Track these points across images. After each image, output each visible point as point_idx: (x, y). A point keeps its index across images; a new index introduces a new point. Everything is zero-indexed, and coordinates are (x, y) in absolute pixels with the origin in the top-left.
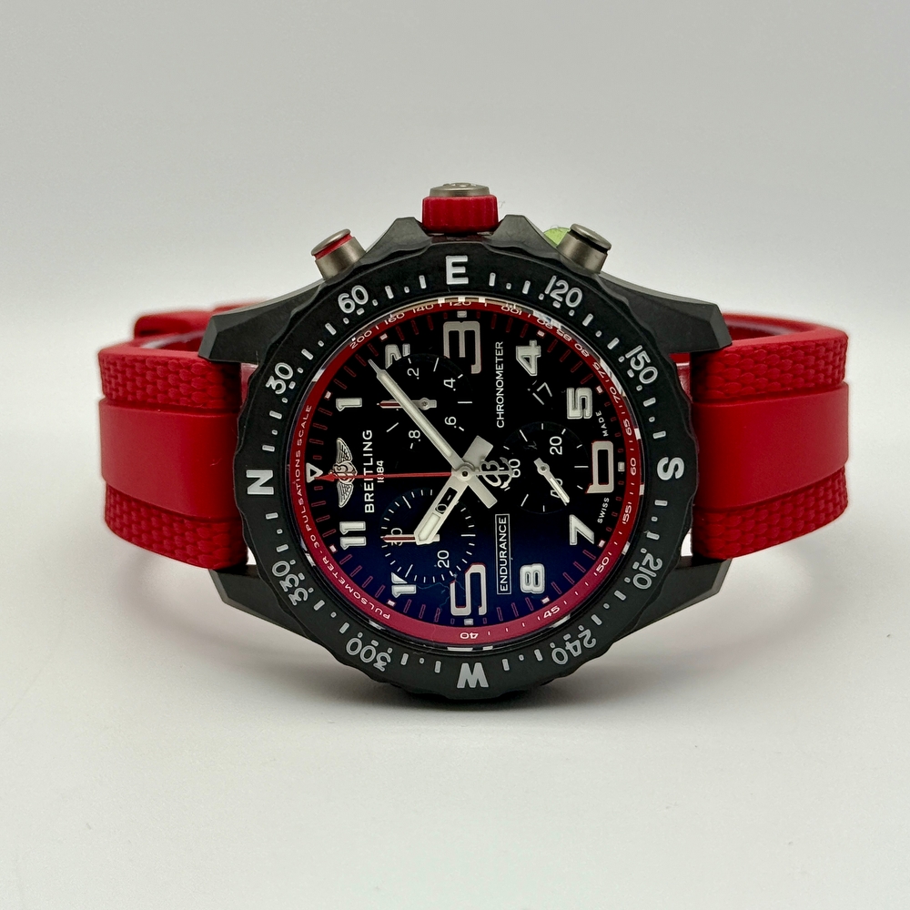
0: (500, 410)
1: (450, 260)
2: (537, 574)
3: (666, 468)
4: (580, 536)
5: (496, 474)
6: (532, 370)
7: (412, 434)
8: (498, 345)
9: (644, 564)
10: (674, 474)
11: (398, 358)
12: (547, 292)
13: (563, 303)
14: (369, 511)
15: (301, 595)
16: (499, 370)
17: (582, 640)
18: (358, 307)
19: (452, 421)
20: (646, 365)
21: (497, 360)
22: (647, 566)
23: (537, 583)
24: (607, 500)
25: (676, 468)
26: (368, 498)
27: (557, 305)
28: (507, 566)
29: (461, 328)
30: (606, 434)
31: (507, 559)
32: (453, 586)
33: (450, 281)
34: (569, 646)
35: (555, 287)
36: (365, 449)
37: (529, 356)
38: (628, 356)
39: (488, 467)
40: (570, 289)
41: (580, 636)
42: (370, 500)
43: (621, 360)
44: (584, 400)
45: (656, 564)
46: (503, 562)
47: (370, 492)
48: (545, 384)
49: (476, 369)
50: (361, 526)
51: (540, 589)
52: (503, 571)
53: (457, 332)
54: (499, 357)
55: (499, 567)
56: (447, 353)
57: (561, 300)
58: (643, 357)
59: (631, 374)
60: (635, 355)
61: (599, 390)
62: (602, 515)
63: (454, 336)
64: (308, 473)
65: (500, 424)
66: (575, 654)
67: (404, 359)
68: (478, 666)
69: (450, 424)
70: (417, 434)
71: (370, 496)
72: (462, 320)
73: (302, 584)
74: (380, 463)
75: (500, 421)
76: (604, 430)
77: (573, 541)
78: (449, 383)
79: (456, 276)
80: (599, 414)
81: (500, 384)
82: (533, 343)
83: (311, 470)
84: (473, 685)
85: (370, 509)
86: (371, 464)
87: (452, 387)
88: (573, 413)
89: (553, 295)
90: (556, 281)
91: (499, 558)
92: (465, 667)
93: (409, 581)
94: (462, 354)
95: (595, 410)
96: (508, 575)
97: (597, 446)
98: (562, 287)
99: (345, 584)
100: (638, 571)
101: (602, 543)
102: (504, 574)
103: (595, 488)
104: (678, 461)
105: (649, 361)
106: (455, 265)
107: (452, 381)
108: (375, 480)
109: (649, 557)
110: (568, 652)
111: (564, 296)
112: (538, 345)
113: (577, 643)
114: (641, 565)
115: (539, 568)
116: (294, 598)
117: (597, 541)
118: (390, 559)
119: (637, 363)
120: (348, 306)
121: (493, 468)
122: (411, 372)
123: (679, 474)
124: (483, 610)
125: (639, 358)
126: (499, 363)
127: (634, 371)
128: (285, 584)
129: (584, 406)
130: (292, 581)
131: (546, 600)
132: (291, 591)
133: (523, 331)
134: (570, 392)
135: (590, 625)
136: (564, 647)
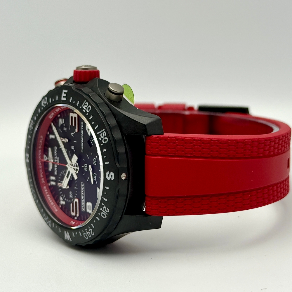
0: (82, 146)
1: (64, 91)
2: (90, 206)
5: (75, 168)
6: (89, 134)
8: (82, 123)
10: (111, 178)
11: (62, 123)
12: (82, 106)
14: (56, 174)
16: (82, 132)
18: (45, 104)
20: (105, 136)
22: (104, 210)
23: (90, 209)
25: (112, 176)
27: (84, 111)
28: (84, 201)
29: (74, 116)
31: (84, 199)
32: (71, 205)
33: (62, 98)
35: (85, 105)
36: (55, 153)
38: (100, 132)
39: (74, 165)
40: (88, 106)
41: (89, 230)
42: (56, 170)
43: (98, 133)
47: (56, 168)
49: (77, 130)
50: (54, 178)
51: (91, 211)
54: (82, 127)
56: (71, 124)
57: (85, 109)
58: (105, 133)
60: (102, 132)
63: (72, 117)
68: (68, 233)
69: (73, 148)
72: (74, 113)
74: (58, 158)
75: (82, 150)
79: (64, 97)
81: (82, 137)
83: (45, 157)
84: (68, 239)
86: (56, 158)
87: (73, 136)
89: (84, 108)
90: (85, 102)
92: (65, 232)
93: (64, 200)
94: (74, 125)
96: (84, 204)
98: (86, 105)
99: (49, 197)
100: (102, 211)
104: (112, 174)
105: (106, 135)
106: (64, 93)
107: (73, 134)
108: (57, 164)
109: (105, 207)
110: (87, 235)
113: (89, 232)
114: (102, 209)
115: (91, 204)
118: (60, 191)
119: (102, 135)
120: (43, 103)
123: (113, 179)
124: (78, 215)
125: (103, 134)
126: (82, 129)
127: (101, 138)
135: (91, 227)
136: (86, 233)
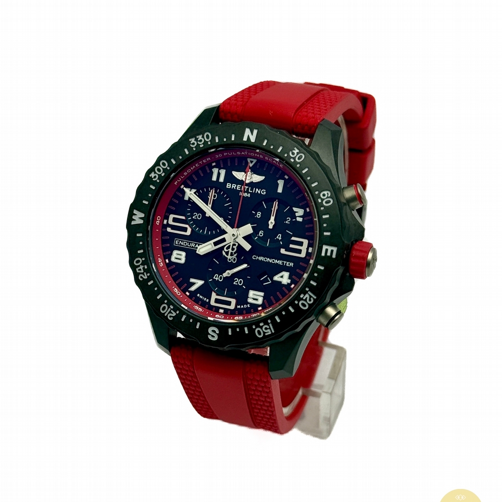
0: (261, 258)
1: (335, 249)
2: (180, 259)
3: (214, 331)
4: (193, 284)
6: (276, 278)
7: (259, 213)
8: (292, 264)
9: (172, 311)
10: (210, 334)
11: (297, 214)
12: (309, 292)
13: (302, 299)
14: (227, 185)
15: (193, 144)
16: (280, 262)
17: (143, 274)
18: (322, 200)
19: (261, 234)
20: (264, 333)
21: (285, 262)
22: (170, 312)
24: (208, 300)
25: (213, 336)
26: (234, 186)
27: (302, 296)
28: (187, 246)
29: (304, 248)
30: (239, 307)
31: (190, 247)
32: (183, 218)
33: (325, 247)
34: (141, 267)
35: (311, 297)
36: (257, 189)
37: (284, 278)
38: (270, 325)
39: (234, 247)
40: (308, 304)
41: (145, 273)
42: (233, 186)
43: (269, 321)
44: (257, 300)
45: (170, 317)
46: (189, 245)
47: (236, 188)
48: (271, 282)
49: (283, 251)
50: (222, 180)
51: (173, 259)
52: (185, 244)
53: (302, 246)
54: (286, 263)
55: (187, 242)
56: (293, 238)
57: (304, 298)
58: (269, 332)
59: (261, 324)
60: (270, 328)
61: (260, 308)
62: (201, 297)
63: (301, 244)
64: (252, 160)
65: (254, 257)
66: (137, 269)
67: (295, 217)
68: (141, 222)
69: (260, 233)
70: (259, 216)
71: (234, 187)
72: (308, 249)
73: (198, 145)
74: (249, 195)
75: (256, 258)
76: (241, 307)
77: (192, 280)
78: (279, 237)
79: (327, 250)
80: (248, 305)
81: (273, 261)
82: (289, 281)
83: (253, 161)
84: (134, 217)
85: (229, 186)
86: (250, 191)
87: (277, 237)
88: (252, 293)
89: (307, 296)
90: (313, 298)
91: (192, 243)
92: (143, 215)
94: (291, 246)
95: (251, 304)
96: (183, 245)
97: (233, 301)
98: (310, 300)
99: (195, 166)
100: (169, 307)
101: (188, 294)
102: (184, 243)
103: (214, 296)
104: (216, 338)
105: (266, 334)
106: (332, 251)
107: (280, 238)
108: (241, 191)
109: (174, 314)
110: (139, 266)
111: (306, 300)
112: (288, 283)
113: (142, 271)
114: (171, 309)
115: (183, 261)
116: (193, 140)
117: (189, 292)
118: (203, 191)
119: (266, 329)
120: (324, 195)
121: (233, 249)
122: (289, 219)
123: (210, 337)
124: (169, 230)
125: (269, 330)
126: (283, 263)
127: (263, 326)
128: (200, 137)
129: (254, 299)
130: (201, 141)
131: (167, 261)
132: (196, 140)
133: (295, 276)
134: (262, 294)
135: (149, 279)
136: (142, 264)
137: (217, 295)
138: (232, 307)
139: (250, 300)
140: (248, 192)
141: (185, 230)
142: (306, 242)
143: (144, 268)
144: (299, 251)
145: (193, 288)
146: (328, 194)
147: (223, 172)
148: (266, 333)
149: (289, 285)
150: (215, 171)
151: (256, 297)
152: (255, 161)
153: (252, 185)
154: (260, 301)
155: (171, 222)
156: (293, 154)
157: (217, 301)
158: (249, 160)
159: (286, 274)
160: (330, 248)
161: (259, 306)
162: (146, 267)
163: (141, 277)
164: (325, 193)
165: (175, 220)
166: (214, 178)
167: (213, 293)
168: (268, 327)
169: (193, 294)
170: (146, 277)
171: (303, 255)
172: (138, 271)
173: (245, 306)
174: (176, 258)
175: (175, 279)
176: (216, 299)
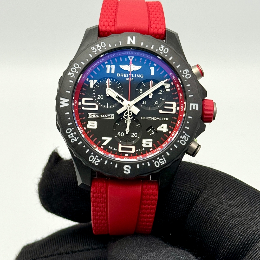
0: (147, 118)
1: (197, 105)
2: (94, 126)
3: (127, 168)
4: (105, 140)
5: (128, 115)
6: (159, 129)
7: (141, 90)
8: (167, 119)
10: (125, 170)
11: (166, 87)
12: (185, 134)
14: (117, 75)
15: (94, 50)
16: (160, 119)
17: (74, 138)
18: (185, 75)
19: (144, 103)
20: (160, 164)
21: (163, 118)
22: (96, 160)
24: (116, 150)
25: (127, 171)
26: (122, 75)
27: (181, 137)
28: (97, 117)
29: (174, 108)
30: (137, 151)
31: (99, 117)
32: (92, 99)
34: (72, 134)
35: (186, 137)
36: (137, 75)
37: (164, 128)
38: (164, 158)
39: (130, 112)
40: (185, 141)
41: (75, 138)
42: (121, 75)
43: (163, 156)
44: (148, 144)
45: (97, 163)
46: (98, 116)
47: (124, 76)
48: (154, 133)
49: (161, 111)
50: (113, 72)
51: (89, 127)
52: (95, 116)
53: (172, 106)
54: (164, 119)
55: (97, 114)
56: (166, 103)
58: (163, 163)
59: (158, 159)
60: (164, 160)
61: (151, 149)
62: (111, 148)
64: (131, 57)
65: (142, 118)
67: (165, 89)
68: (67, 105)
69: (144, 102)
70: (141, 92)
72: (176, 108)
73: (98, 51)
74: (133, 79)
75: (144, 118)
76: (139, 150)
77: (104, 138)
78: (156, 103)
79: (192, 106)
80: (144, 149)
81: (155, 119)
82: (167, 130)
84: (61, 103)
85: (118, 75)
86: (133, 77)
87: (155, 103)
88: (144, 141)
89: (184, 136)
90: (188, 137)
91: (100, 115)
92: (68, 100)
93: (94, 86)
97: (134, 148)
98: (186, 139)
99: (95, 65)
100: (95, 157)
101: (102, 147)
102: (94, 116)
103: (120, 146)
104: (129, 172)
107: (157, 104)
108: (127, 77)
109: (99, 161)
110: (70, 134)
111: (184, 139)
112: (167, 131)
113: (73, 137)
114: (97, 158)
115: (96, 127)
116: (93, 48)
117: (103, 146)
118: (102, 81)
119: (161, 161)
120: (185, 72)
121: (130, 114)
122: (161, 91)
123: (125, 172)
124: (83, 108)
126: (162, 119)
128: (98, 46)
129: (146, 144)
130: (99, 48)
131: (85, 128)
132: (96, 47)
133: (171, 127)
134: (152, 140)
135: (78, 141)
136: (72, 132)
137: (122, 145)
138: (133, 151)
139: (144, 145)
140: (132, 78)
141: (94, 107)
142: (174, 104)
143: (74, 135)
144: (171, 110)
145: (105, 144)
146: (187, 71)
147: (113, 67)
148: (161, 163)
149: (168, 132)
150: (108, 67)
151: (147, 143)
152: (133, 57)
153: (134, 72)
154: (151, 145)
155: (84, 103)
156: (161, 49)
157: (123, 149)
158: (129, 57)
159: (165, 126)
160: (194, 105)
161: (150, 148)
162: (75, 133)
163: (73, 141)
164: (186, 70)
165: (86, 101)
166: (108, 71)
167: (119, 144)
168: (162, 160)
169: (106, 147)
170: (76, 140)
171: (174, 112)
172: (70, 137)
173: (141, 149)
174: (91, 126)
175: (92, 139)
176: (122, 148)
